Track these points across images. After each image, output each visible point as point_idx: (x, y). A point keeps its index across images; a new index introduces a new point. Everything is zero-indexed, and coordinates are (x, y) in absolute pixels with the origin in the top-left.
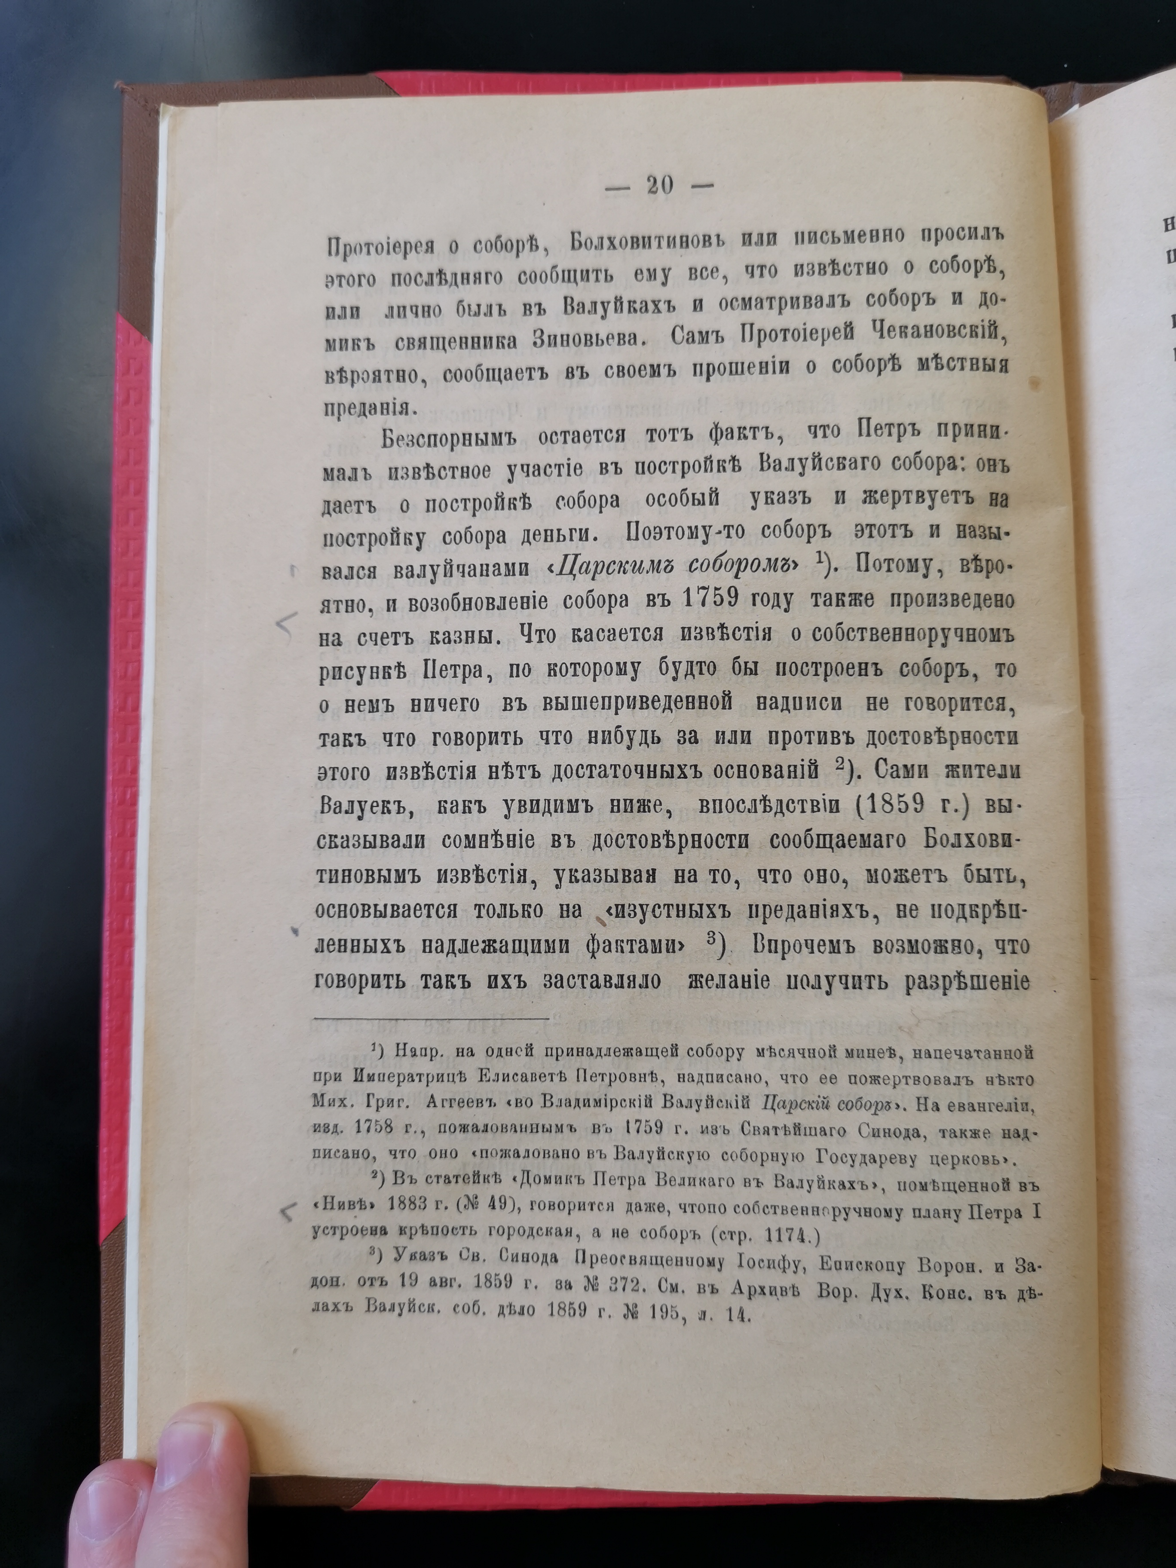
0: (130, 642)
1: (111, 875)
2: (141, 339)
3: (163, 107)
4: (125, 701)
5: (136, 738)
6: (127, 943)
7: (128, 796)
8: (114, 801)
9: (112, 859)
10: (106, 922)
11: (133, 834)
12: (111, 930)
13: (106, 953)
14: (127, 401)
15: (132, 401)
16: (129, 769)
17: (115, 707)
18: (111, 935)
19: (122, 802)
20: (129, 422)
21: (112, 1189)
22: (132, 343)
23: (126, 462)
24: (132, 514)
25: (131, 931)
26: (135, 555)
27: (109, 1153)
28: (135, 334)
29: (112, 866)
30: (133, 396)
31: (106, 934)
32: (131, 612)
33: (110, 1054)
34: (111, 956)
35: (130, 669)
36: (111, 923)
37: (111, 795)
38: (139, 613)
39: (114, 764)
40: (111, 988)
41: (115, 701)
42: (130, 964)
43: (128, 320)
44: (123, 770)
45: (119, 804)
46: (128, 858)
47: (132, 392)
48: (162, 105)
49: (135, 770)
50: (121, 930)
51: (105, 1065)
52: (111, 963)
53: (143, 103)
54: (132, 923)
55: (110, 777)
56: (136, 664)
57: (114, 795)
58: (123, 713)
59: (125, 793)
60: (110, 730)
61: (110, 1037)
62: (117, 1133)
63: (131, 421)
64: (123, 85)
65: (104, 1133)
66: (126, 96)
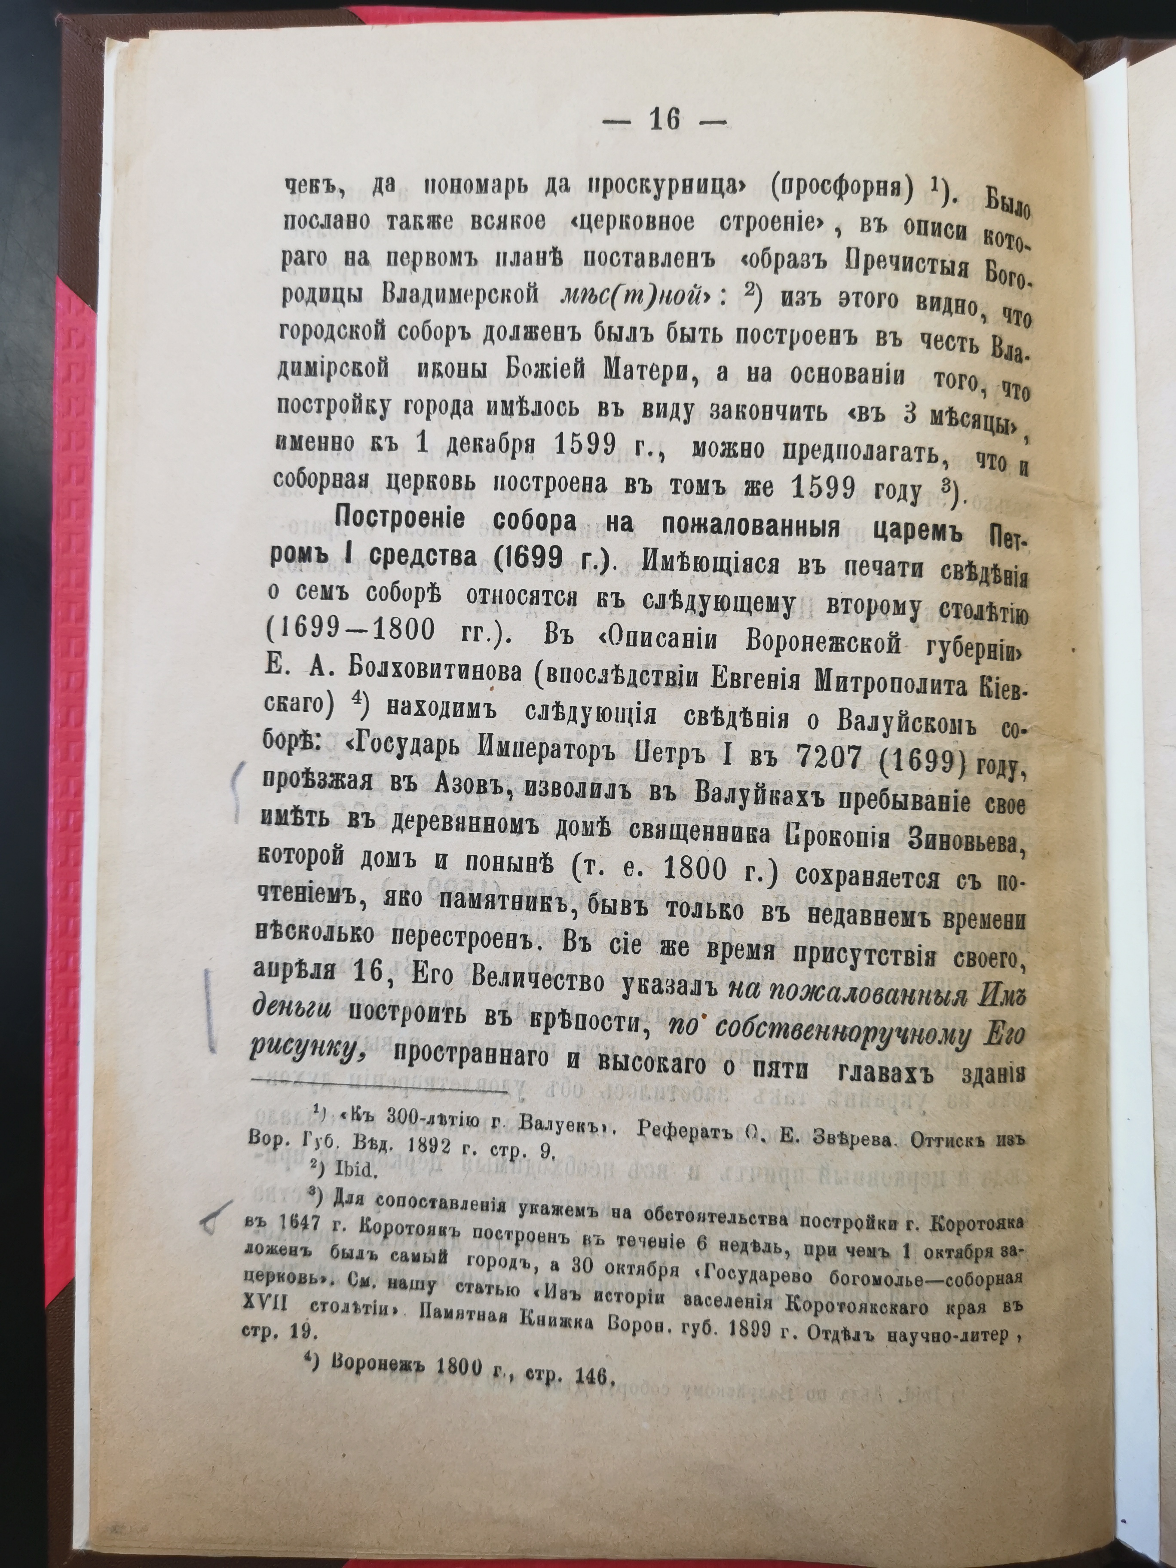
0: (73, 650)
1: (54, 909)
2: (83, 310)
3: (108, 42)
4: (68, 715)
5: (81, 756)
6: (72, 984)
7: (71, 821)
8: (55, 826)
9: (55, 890)
10: (49, 959)
11: (78, 863)
12: (53, 969)
13: (48, 994)
14: (68, 377)
15: (73, 378)
16: (72, 790)
17: (56, 723)
18: (53, 975)
19: (65, 828)
20: (70, 401)
21: (59, 1250)
22: (73, 311)
23: (67, 447)
24: (74, 507)
25: (76, 970)
26: (77, 552)
27: (54, 1211)
28: (77, 302)
29: (55, 897)
30: (76, 373)
31: (48, 973)
32: (73, 616)
33: (54, 1104)
34: (53, 997)
35: (73, 679)
36: (53, 962)
37: (53, 820)
38: (83, 616)
39: (55, 786)
40: (54, 1033)
41: (56, 715)
42: (76, 1005)
43: (70, 286)
44: (65, 792)
45: (62, 830)
46: (72, 890)
47: (74, 370)
48: (107, 39)
49: (79, 792)
50: (64, 968)
51: (48, 1116)
52: (54, 1005)
53: (86, 36)
54: (77, 961)
55: (51, 800)
56: (79, 674)
57: (55, 819)
58: (65, 729)
59: (67, 818)
60: (51, 747)
61: (54, 1086)
62: (62, 1190)
63: (73, 400)
64: (64, 17)
65: (48, 1190)
66: (66, 30)
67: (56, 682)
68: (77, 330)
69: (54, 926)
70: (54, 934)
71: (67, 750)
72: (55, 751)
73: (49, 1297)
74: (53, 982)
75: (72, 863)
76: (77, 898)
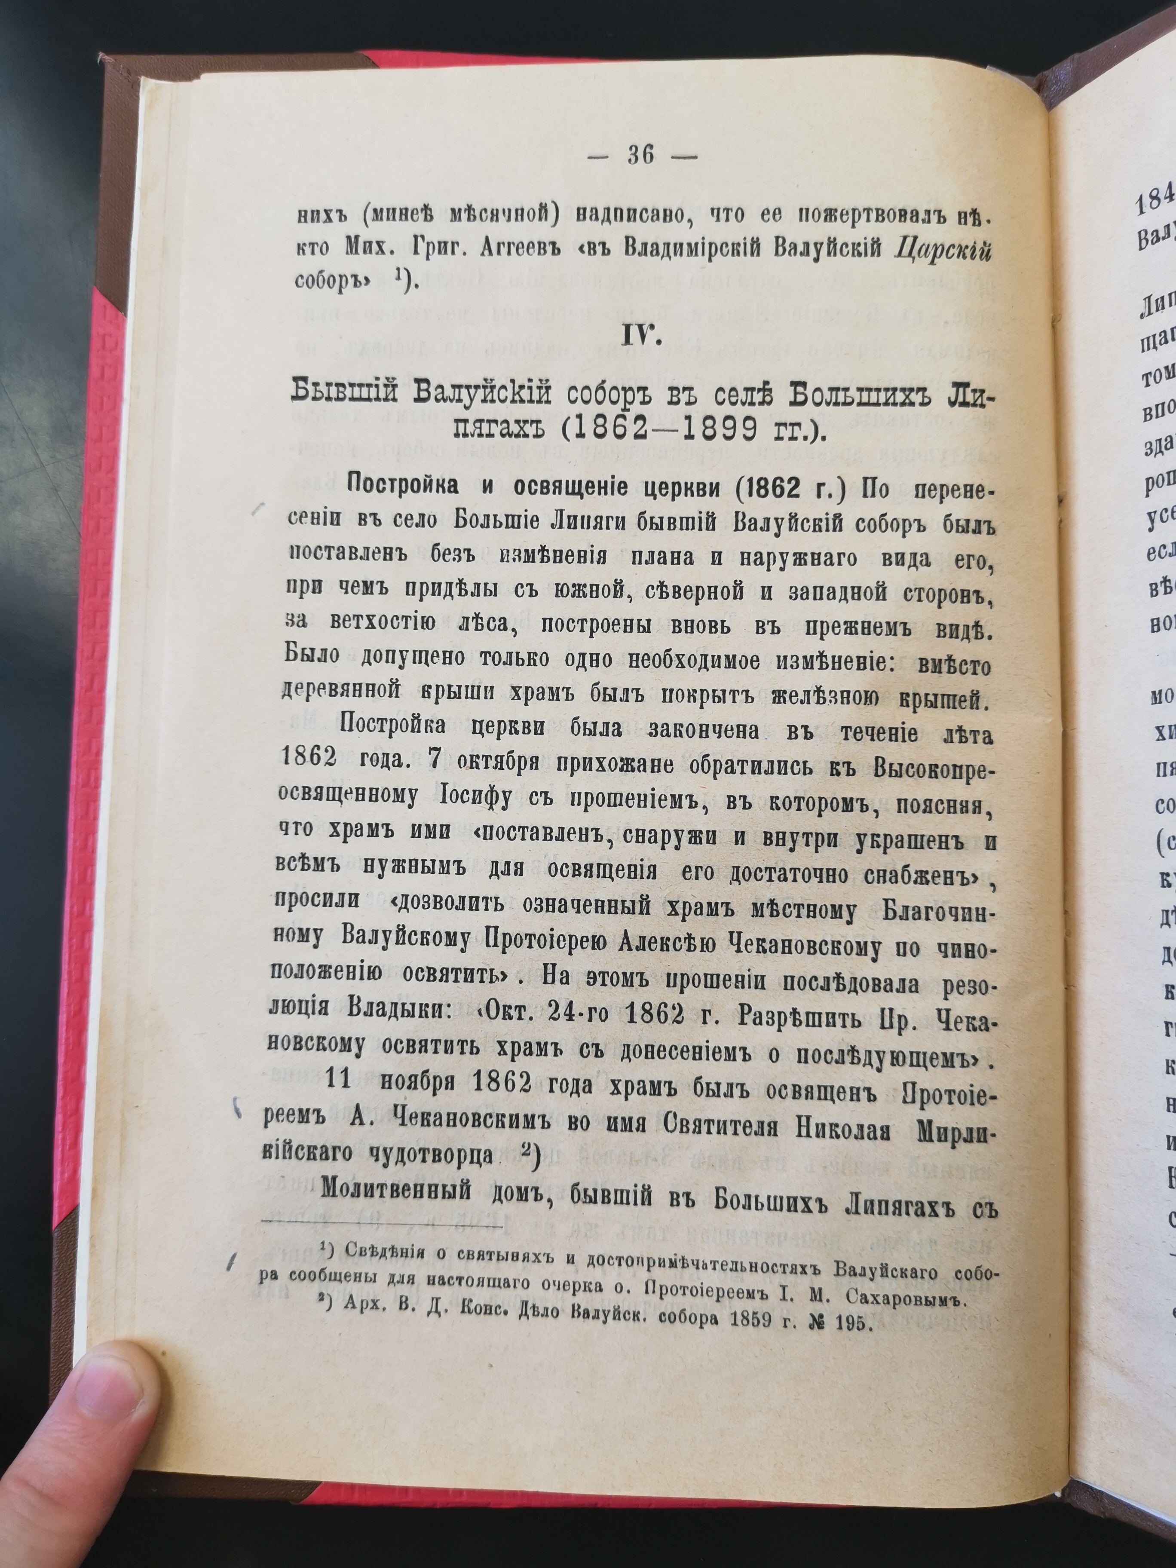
0: (98, 623)
1: (73, 859)
2: (117, 316)
5: (101, 721)
6: (85, 928)
7: (92, 779)
8: (77, 782)
9: (75, 842)
10: (67, 904)
11: (95, 818)
12: (71, 913)
13: (65, 937)
14: (101, 377)
15: (106, 378)
16: (94, 751)
17: (81, 688)
18: (71, 919)
20: (102, 398)
21: (66, 1175)
22: (108, 318)
23: (98, 440)
24: (103, 493)
25: (90, 916)
26: (105, 535)
27: (64, 1139)
28: (111, 310)
29: (75, 848)
30: (108, 373)
31: (66, 918)
32: (99, 593)
34: (70, 940)
35: (98, 649)
36: (72, 907)
37: (75, 777)
38: (107, 593)
39: (78, 746)
40: (69, 972)
41: (81, 682)
42: (89, 950)
43: (106, 296)
44: (87, 751)
45: (83, 786)
46: (89, 843)
47: (107, 370)
49: (99, 753)
50: (81, 913)
52: (70, 947)
53: (126, 75)
54: (91, 909)
55: (74, 758)
56: (102, 646)
57: (77, 777)
58: (89, 694)
59: (89, 776)
60: (76, 710)
61: (68, 1022)
62: (72, 1119)
63: (105, 399)
64: (106, 57)
65: (59, 1119)
66: (109, 68)
67: (82, 651)
68: (111, 335)
69: (73, 875)
70: (73, 882)
71: (91, 713)
72: (80, 714)
73: (56, 1220)
74: (71, 925)
75: (91, 817)
76: (93, 851)
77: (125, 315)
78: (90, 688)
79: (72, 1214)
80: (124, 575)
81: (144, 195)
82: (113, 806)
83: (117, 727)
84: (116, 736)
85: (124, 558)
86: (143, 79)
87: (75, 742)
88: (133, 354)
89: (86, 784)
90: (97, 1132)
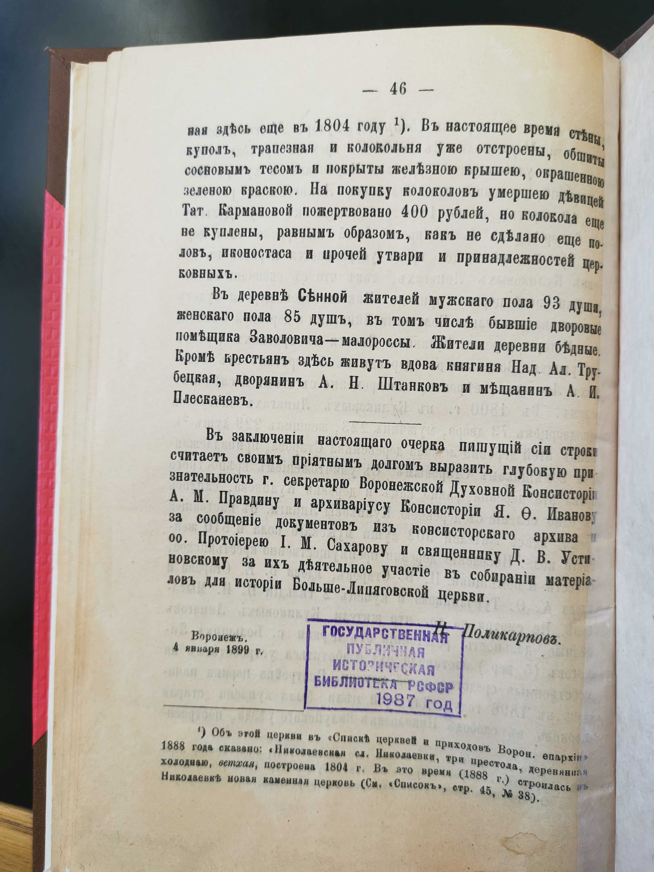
77: (64, 206)
78: (47, 431)
79: (44, 737)
80: (66, 363)
81: (74, 134)
82: (61, 500)
83: (63, 453)
84: (63, 458)
85: (66, 353)
86: (72, 63)
87: (39, 462)
88: (69, 230)
89: (47, 487)
90: (56, 689)
